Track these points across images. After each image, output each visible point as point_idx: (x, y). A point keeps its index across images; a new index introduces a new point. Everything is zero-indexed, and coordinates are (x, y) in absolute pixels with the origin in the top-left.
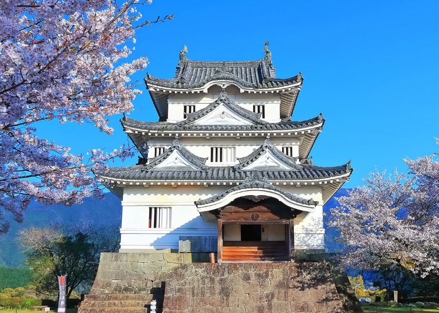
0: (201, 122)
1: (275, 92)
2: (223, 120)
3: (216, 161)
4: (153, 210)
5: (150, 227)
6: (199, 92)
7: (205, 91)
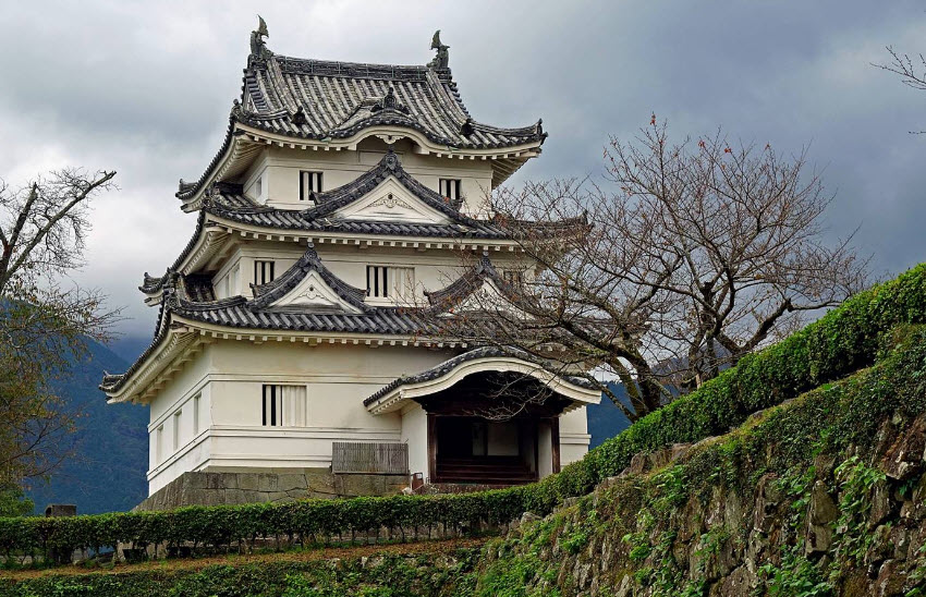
0: (350, 213)
1: (489, 158)
2: (391, 211)
3: (377, 295)
4: (269, 391)
5: (264, 423)
6: (338, 149)
7: (353, 147)
